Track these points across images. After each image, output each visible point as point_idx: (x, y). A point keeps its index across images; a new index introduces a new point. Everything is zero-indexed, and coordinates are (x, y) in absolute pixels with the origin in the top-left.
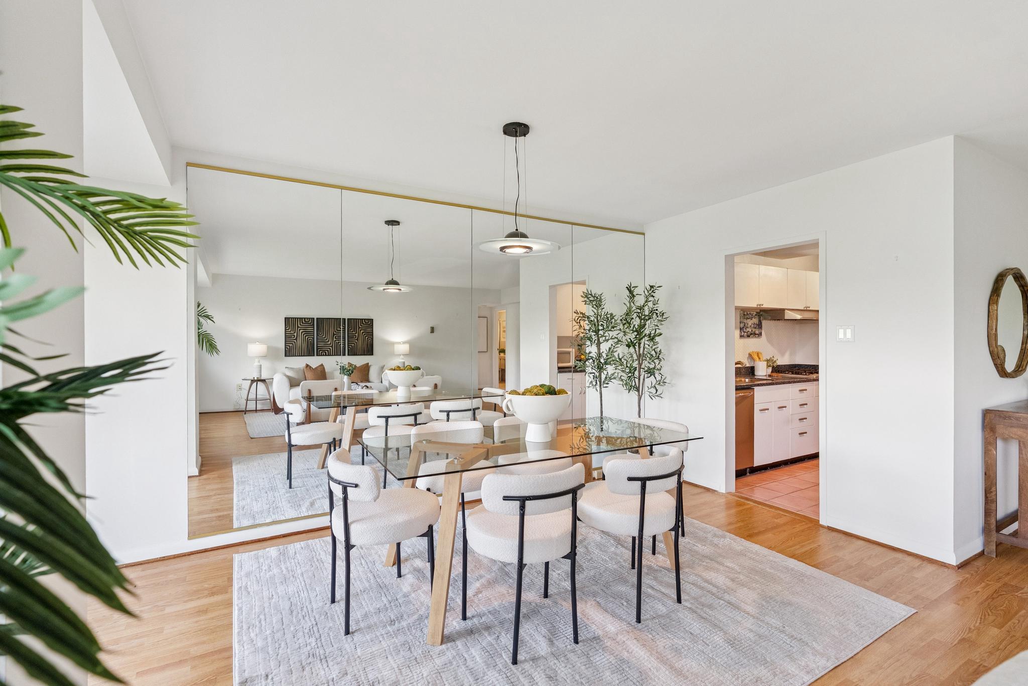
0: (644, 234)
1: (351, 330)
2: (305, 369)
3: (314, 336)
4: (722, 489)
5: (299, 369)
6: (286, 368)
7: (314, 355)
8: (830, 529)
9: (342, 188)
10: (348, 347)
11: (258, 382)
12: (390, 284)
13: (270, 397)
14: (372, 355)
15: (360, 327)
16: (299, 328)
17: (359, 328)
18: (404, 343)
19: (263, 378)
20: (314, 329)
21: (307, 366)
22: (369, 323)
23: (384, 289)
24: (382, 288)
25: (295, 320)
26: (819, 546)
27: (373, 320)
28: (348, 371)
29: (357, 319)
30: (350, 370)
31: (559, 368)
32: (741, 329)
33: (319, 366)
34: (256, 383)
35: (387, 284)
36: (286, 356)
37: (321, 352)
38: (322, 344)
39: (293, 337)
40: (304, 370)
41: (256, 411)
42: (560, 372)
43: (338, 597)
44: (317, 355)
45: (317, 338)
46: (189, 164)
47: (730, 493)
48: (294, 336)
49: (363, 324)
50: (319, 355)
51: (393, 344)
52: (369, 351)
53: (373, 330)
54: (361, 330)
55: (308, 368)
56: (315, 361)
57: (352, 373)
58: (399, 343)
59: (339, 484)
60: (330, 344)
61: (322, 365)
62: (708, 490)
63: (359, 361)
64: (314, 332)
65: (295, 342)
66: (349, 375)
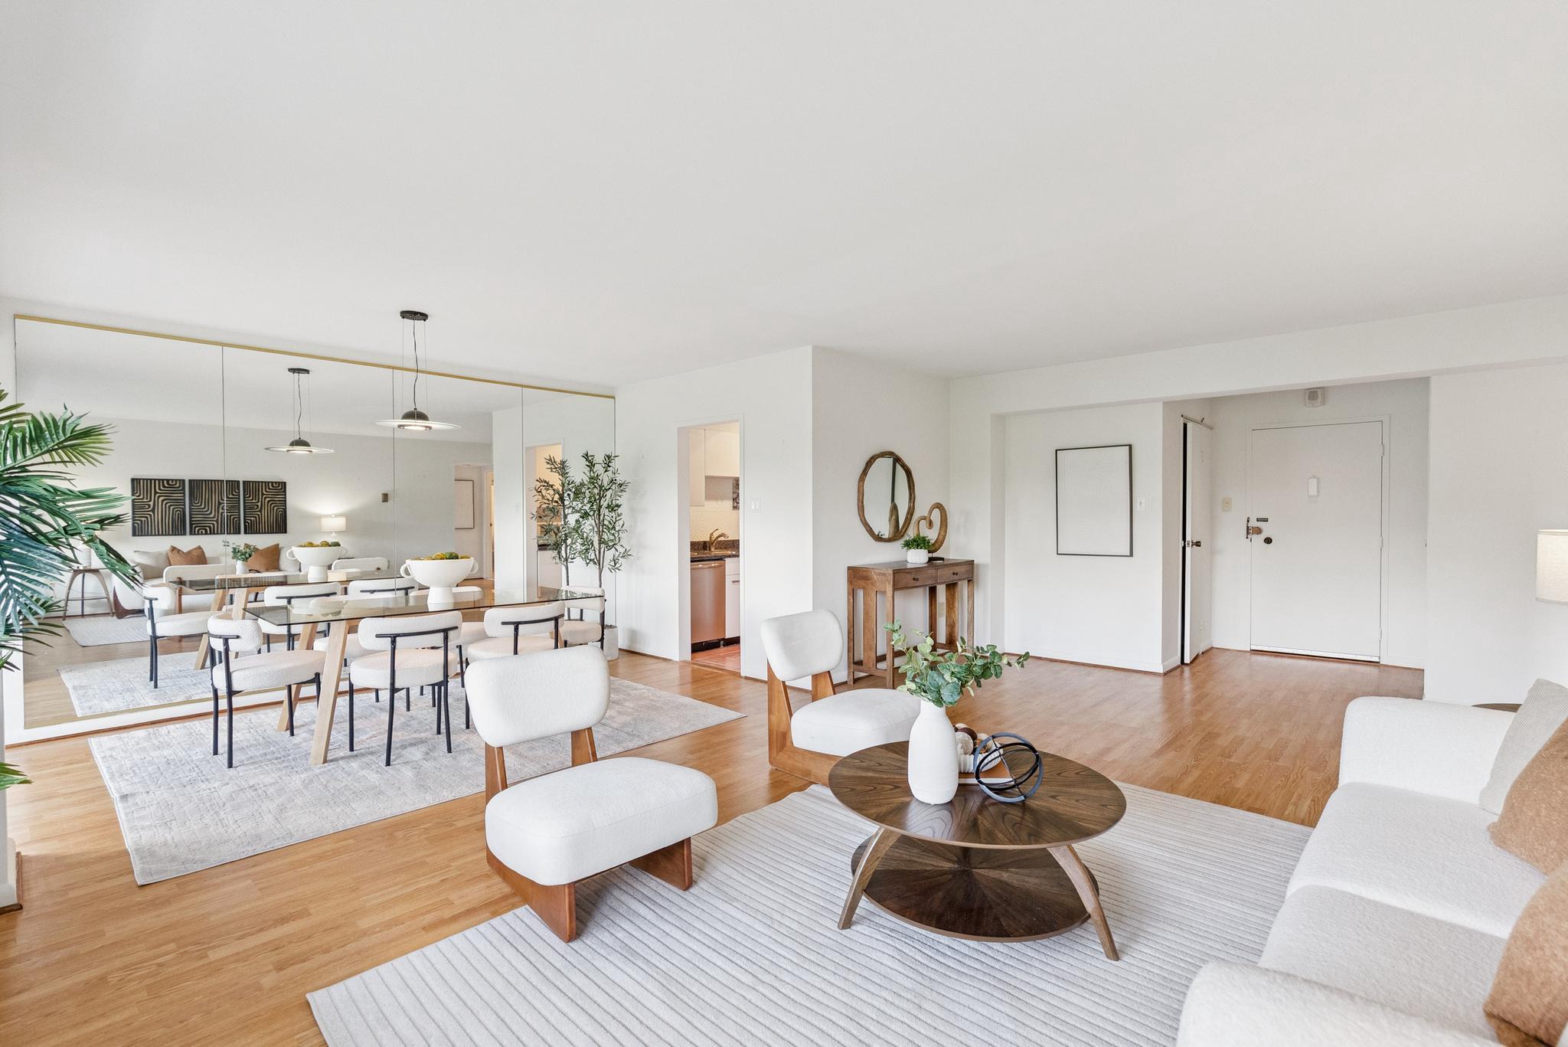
0: (614, 398)
1: (249, 497)
2: (170, 554)
3: (184, 505)
4: (676, 658)
5: (160, 554)
6: (135, 552)
7: (185, 534)
8: (747, 678)
9: (223, 345)
10: (245, 522)
11: (86, 574)
12: (296, 445)
13: (108, 595)
14: (285, 532)
15: (264, 492)
16: (158, 495)
17: (263, 494)
18: (337, 516)
19: (93, 567)
20: (184, 496)
21: (173, 549)
22: (282, 487)
23: (288, 451)
24: (285, 450)
25: (151, 483)
26: (722, 689)
27: (284, 484)
28: (244, 555)
29: (259, 482)
30: (246, 553)
31: (539, 546)
32: (734, 500)
33: (196, 549)
34: (81, 575)
35: (292, 444)
36: (134, 534)
37: (197, 529)
38: (198, 518)
39: (147, 506)
40: (167, 554)
41: (83, 616)
42: (539, 550)
43: (220, 750)
44: (191, 534)
45: (190, 509)
46: (16, 316)
47: (685, 662)
48: (149, 506)
49: (269, 489)
50: (195, 534)
51: (319, 517)
52: (281, 527)
53: (285, 498)
54: (265, 498)
55: (175, 551)
56: (187, 543)
57: (250, 556)
58: (330, 516)
59: (220, 638)
60: (214, 517)
61: (199, 548)
62: (665, 660)
63: (262, 541)
64: (184, 500)
65: (150, 515)
66: (245, 560)
